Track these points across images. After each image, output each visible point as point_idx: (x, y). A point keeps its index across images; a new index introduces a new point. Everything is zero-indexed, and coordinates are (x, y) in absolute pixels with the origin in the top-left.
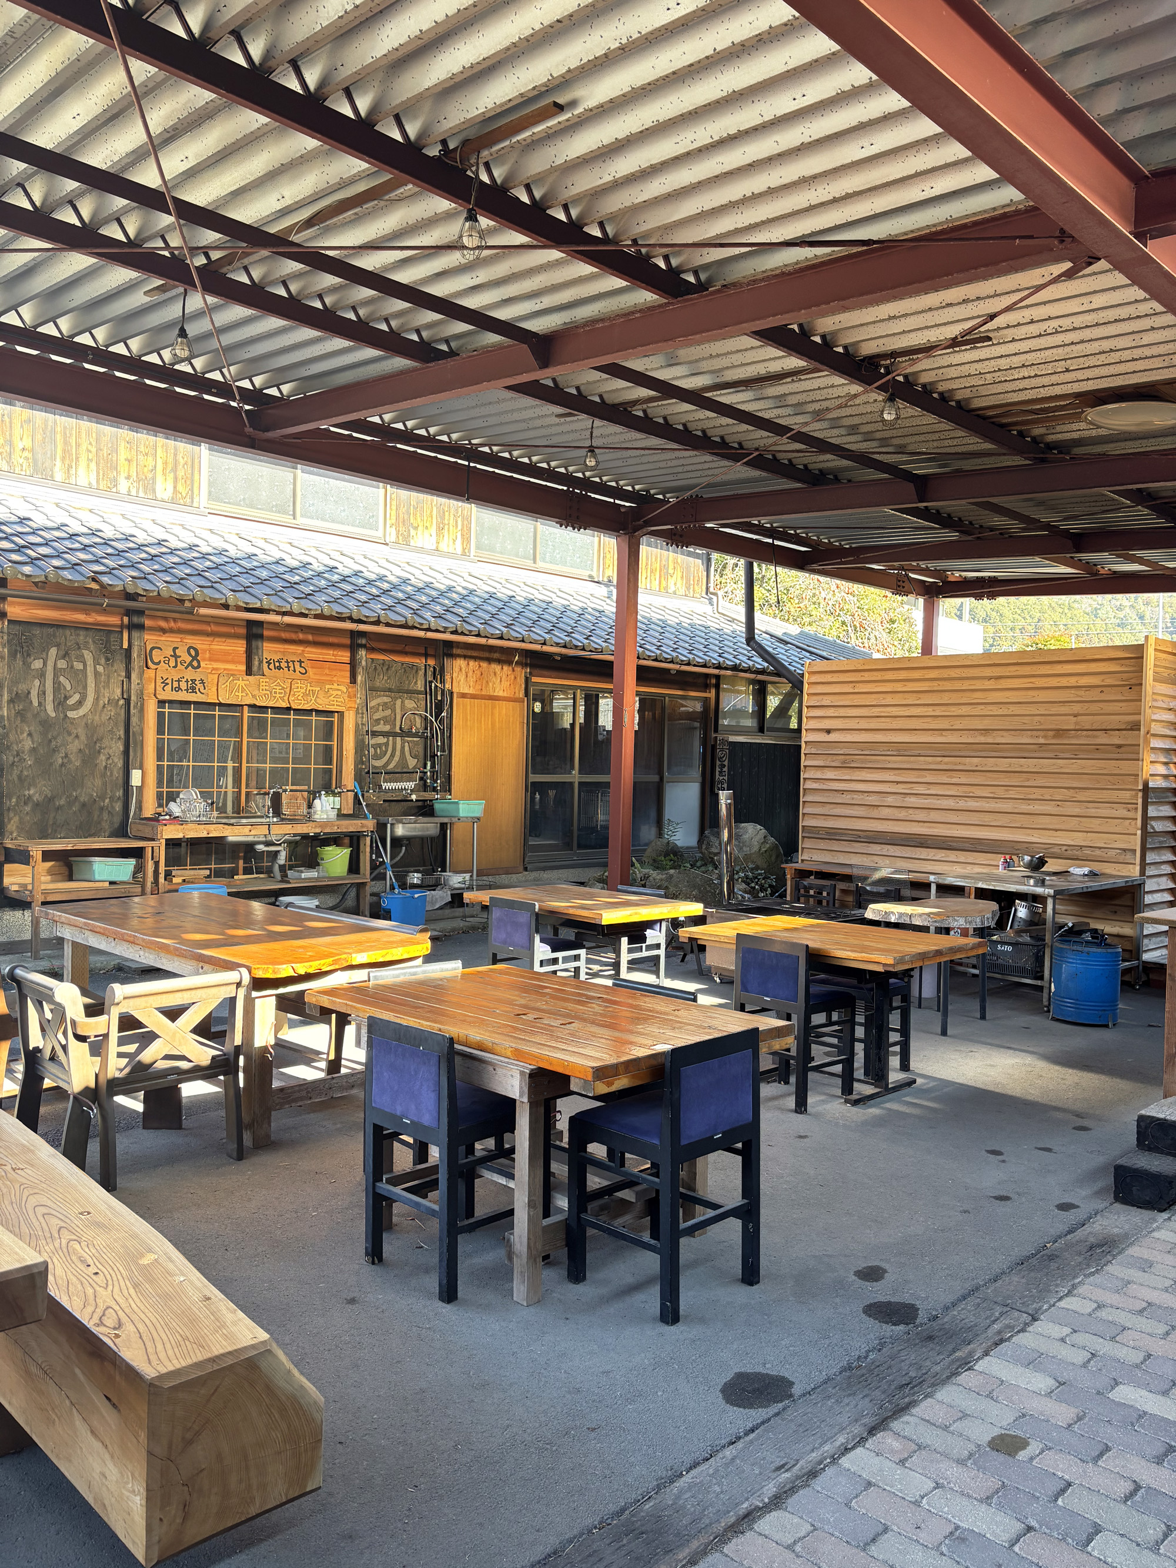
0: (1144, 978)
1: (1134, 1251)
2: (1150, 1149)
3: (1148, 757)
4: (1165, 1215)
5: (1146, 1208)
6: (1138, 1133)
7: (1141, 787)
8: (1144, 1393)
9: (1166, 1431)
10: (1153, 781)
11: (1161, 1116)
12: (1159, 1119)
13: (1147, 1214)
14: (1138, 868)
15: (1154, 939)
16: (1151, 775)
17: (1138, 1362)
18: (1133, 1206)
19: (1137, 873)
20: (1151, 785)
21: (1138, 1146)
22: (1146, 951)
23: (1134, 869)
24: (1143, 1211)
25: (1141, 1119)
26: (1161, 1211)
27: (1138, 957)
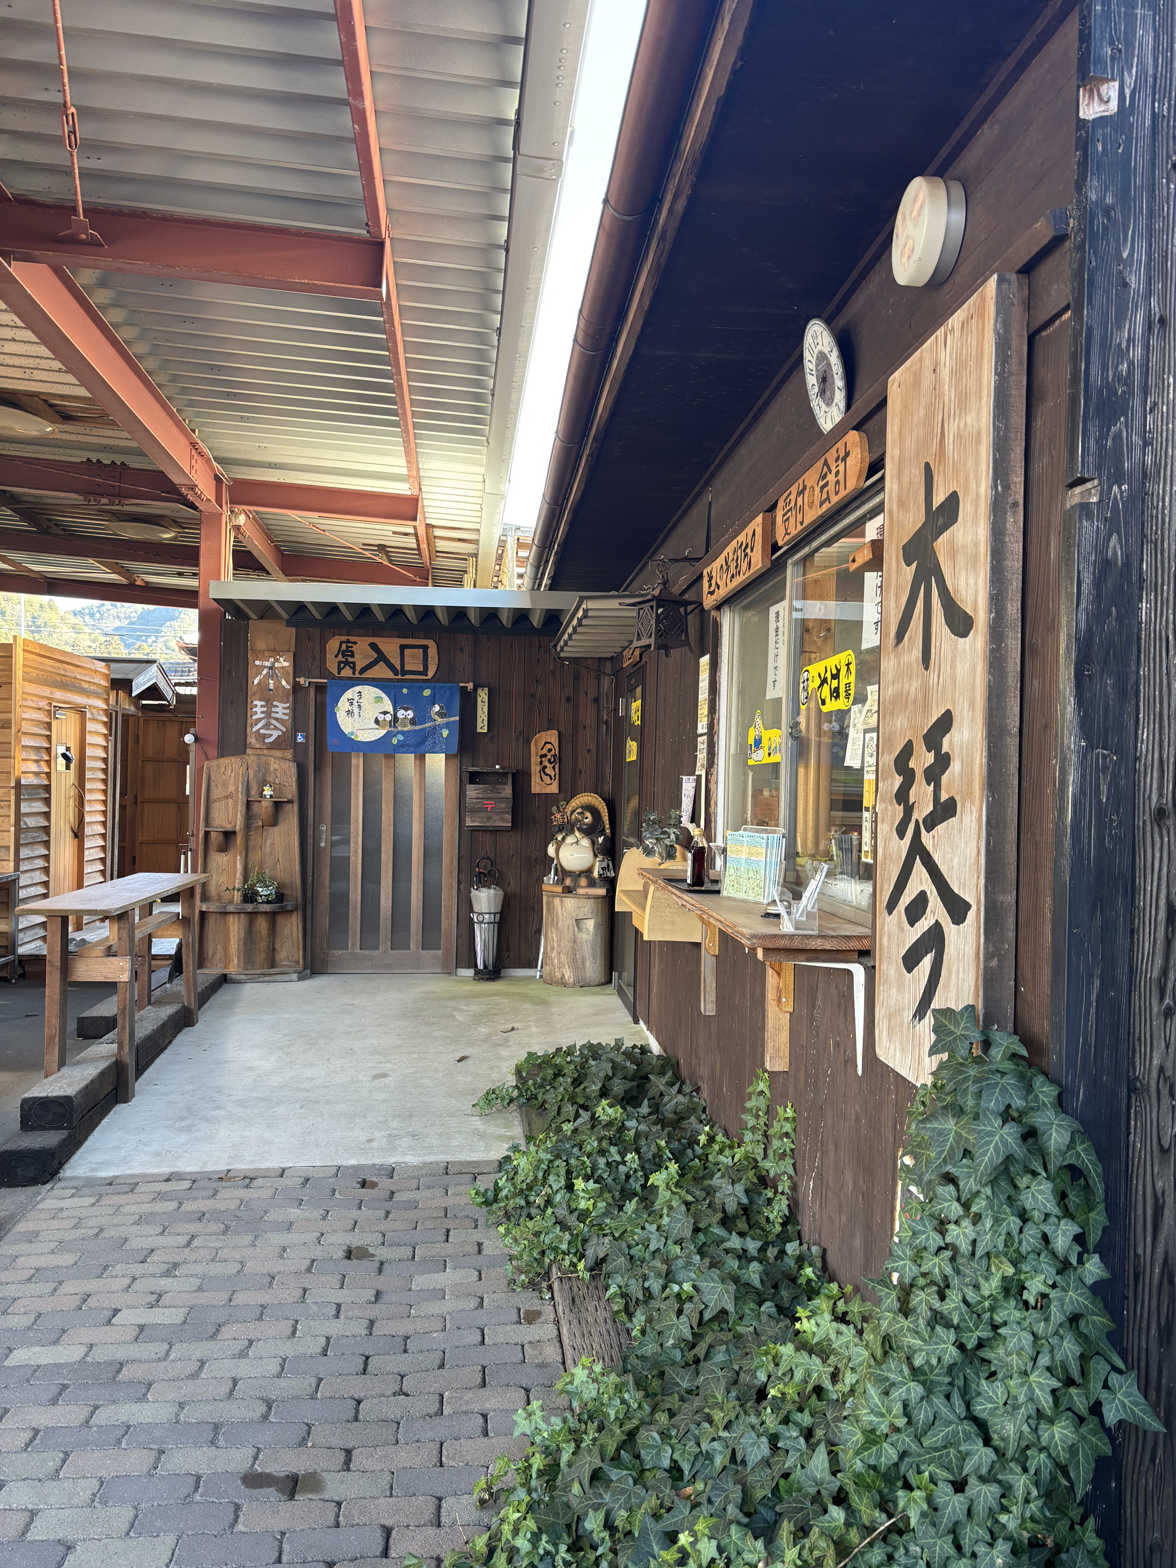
0: (20, 971)
1: (21, 1227)
2: (33, 1129)
3: (19, 754)
4: (48, 1186)
5: (30, 1185)
6: (22, 1116)
7: (13, 784)
8: (38, 1349)
9: (59, 1373)
10: (25, 778)
11: (44, 1095)
12: (41, 1098)
13: (30, 1190)
14: (12, 864)
15: (29, 933)
16: (23, 772)
17: (29, 1324)
18: (18, 1186)
19: (12, 870)
20: (23, 782)
21: (21, 1129)
22: (21, 945)
23: (8, 865)
24: (28, 1188)
25: (25, 1101)
26: (44, 1183)
27: (13, 951)
